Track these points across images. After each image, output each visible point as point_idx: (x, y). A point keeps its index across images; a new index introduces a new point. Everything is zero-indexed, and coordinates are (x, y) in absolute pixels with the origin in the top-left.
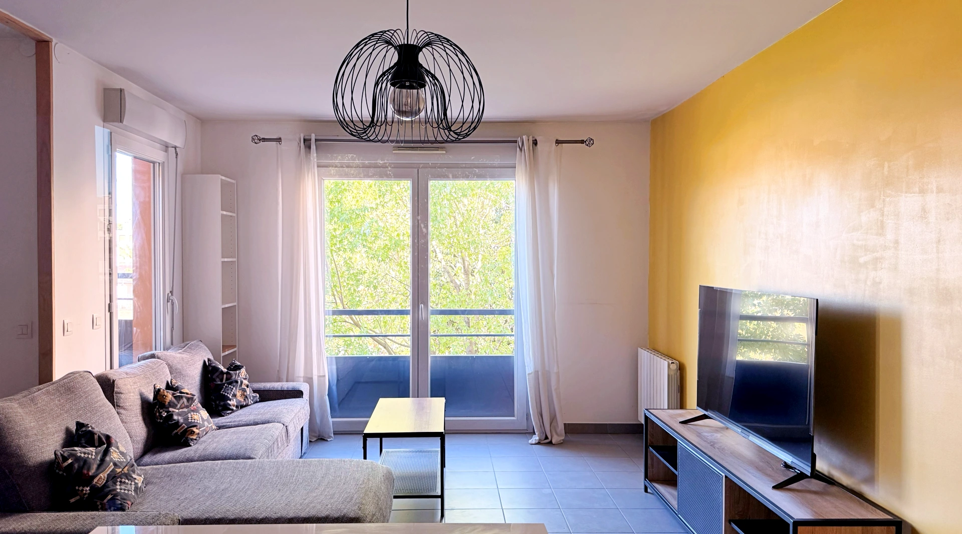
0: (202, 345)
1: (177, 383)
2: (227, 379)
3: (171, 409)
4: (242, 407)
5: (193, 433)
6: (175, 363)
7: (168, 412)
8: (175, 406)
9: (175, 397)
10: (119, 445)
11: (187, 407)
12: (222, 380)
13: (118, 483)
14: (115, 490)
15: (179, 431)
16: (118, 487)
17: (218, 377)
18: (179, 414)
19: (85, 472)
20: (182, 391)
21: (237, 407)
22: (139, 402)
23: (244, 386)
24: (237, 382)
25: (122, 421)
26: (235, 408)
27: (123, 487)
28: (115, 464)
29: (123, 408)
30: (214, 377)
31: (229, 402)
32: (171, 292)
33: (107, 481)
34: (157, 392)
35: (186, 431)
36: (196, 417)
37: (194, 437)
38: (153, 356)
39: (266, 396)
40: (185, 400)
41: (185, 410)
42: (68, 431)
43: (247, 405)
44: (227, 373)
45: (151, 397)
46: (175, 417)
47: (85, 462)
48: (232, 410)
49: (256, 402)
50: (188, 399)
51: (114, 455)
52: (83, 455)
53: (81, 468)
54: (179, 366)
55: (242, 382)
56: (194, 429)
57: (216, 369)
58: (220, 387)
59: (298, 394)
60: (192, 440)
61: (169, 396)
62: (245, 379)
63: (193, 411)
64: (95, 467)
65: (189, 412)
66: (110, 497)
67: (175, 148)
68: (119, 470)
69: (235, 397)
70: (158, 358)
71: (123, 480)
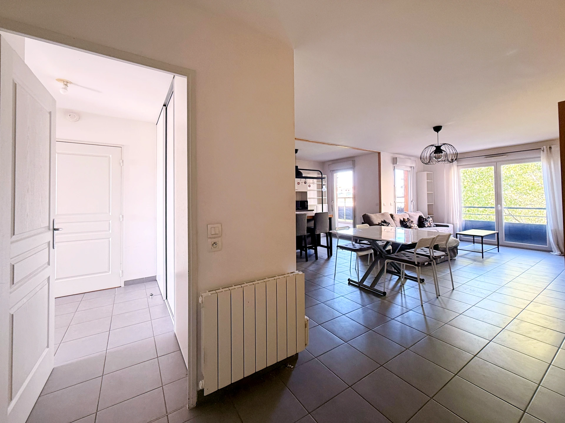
0: (421, 212)
1: (409, 218)
2: (425, 220)
3: (407, 223)
4: (429, 227)
6: (410, 215)
8: (408, 222)
9: (408, 220)
12: (424, 220)
21: (428, 227)
22: (399, 220)
23: (430, 222)
24: (428, 221)
25: (395, 223)
29: (395, 220)
30: (422, 219)
31: (425, 225)
32: (413, 200)
34: (404, 219)
40: (410, 221)
41: (410, 223)
42: (382, 221)
43: (431, 227)
44: (425, 219)
45: (402, 220)
48: (426, 227)
50: (411, 221)
54: (412, 216)
55: (430, 221)
57: (422, 217)
58: (424, 221)
59: (447, 226)
60: (411, 228)
61: (406, 220)
62: (431, 221)
63: (413, 224)
67: (414, 167)
69: (427, 224)
70: (407, 213)
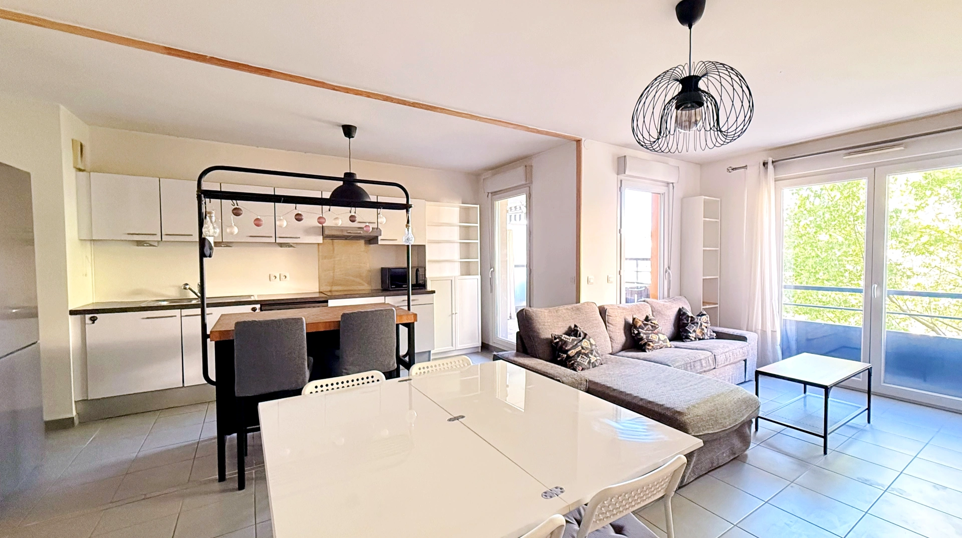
1: (651, 317)
2: (691, 321)
3: (640, 330)
4: (700, 339)
5: (649, 345)
6: (656, 307)
7: (638, 331)
8: (643, 329)
9: (644, 324)
10: (591, 340)
11: (652, 330)
12: (688, 321)
13: (580, 357)
14: (576, 359)
15: (642, 342)
16: (579, 358)
17: (685, 318)
18: (645, 334)
19: (564, 347)
20: (653, 322)
21: (695, 338)
22: (623, 323)
23: (703, 327)
24: (697, 323)
25: (608, 331)
26: (693, 339)
27: (582, 359)
28: (582, 348)
29: (611, 324)
30: (683, 318)
31: (690, 334)
32: (669, 268)
33: (576, 354)
35: (645, 344)
36: (654, 337)
37: (650, 348)
38: (644, 301)
39: (720, 336)
40: (650, 326)
41: (650, 332)
42: (570, 327)
43: (704, 339)
46: (642, 335)
47: (565, 343)
48: (691, 340)
49: (713, 338)
50: (653, 326)
51: (585, 343)
52: (564, 339)
53: (562, 345)
56: (651, 343)
58: (687, 324)
59: (743, 339)
60: (648, 349)
61: (640, 323)
62: (706, 323)
63: (654, 333)
64: (571, 346)
65: (651, 333)
66: (573, 362)
67: (673, 183)
68: (583, 351)
69: (694, 331)
70: (647, 303)
71: (583, 356)
